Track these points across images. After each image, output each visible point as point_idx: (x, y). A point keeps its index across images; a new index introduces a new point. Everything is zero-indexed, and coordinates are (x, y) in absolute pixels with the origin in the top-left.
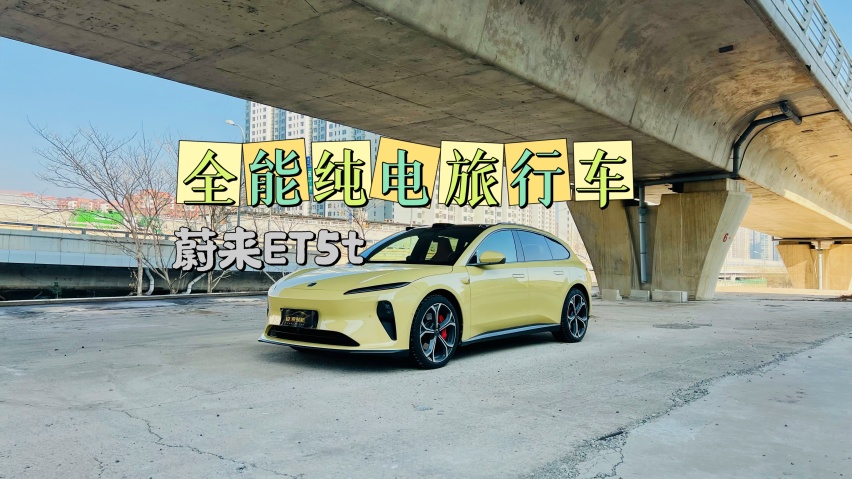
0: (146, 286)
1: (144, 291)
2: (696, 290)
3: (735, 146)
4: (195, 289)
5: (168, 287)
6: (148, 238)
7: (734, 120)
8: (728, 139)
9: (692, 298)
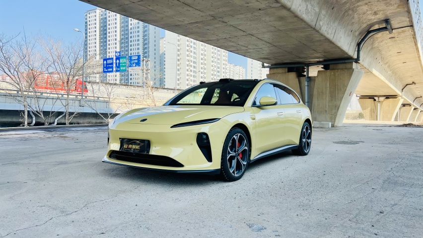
0: (30, 120)
1: (29, 124)
2: (335, 122)
3: (359, 45)
4: (59, 122)
5: (43, 121)
6: (30, 94)
7: (360, 30)
8: (356, 41)
9: (333, 126)
